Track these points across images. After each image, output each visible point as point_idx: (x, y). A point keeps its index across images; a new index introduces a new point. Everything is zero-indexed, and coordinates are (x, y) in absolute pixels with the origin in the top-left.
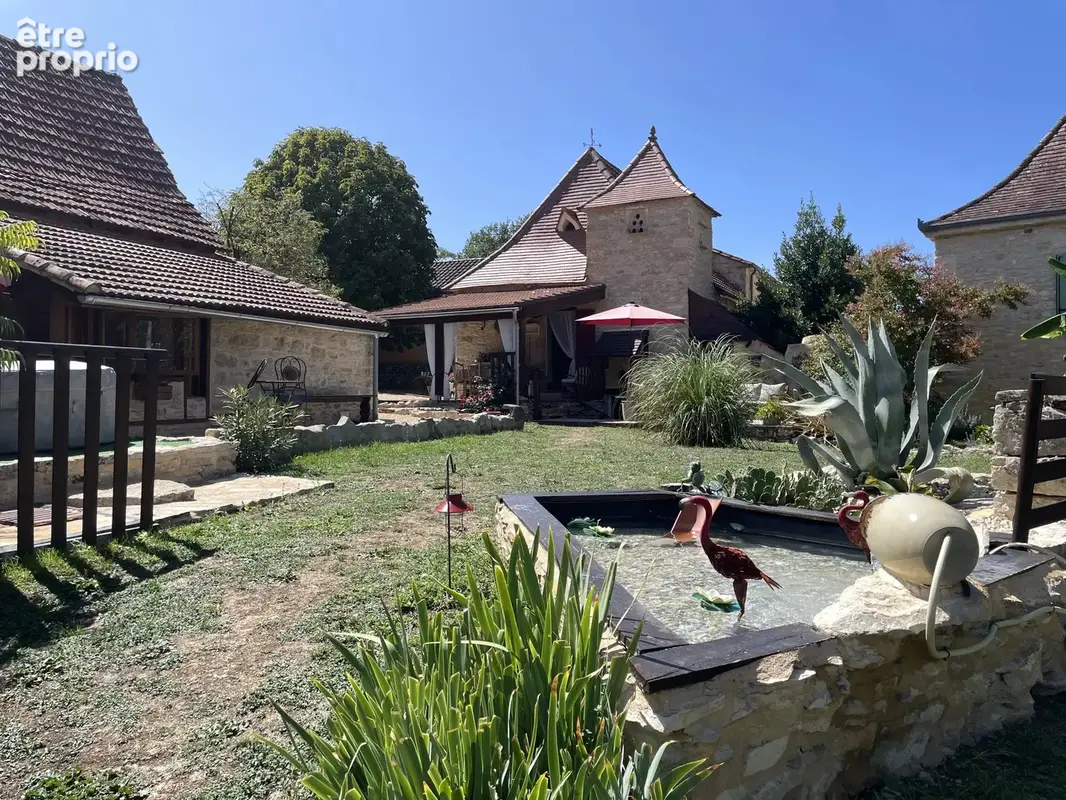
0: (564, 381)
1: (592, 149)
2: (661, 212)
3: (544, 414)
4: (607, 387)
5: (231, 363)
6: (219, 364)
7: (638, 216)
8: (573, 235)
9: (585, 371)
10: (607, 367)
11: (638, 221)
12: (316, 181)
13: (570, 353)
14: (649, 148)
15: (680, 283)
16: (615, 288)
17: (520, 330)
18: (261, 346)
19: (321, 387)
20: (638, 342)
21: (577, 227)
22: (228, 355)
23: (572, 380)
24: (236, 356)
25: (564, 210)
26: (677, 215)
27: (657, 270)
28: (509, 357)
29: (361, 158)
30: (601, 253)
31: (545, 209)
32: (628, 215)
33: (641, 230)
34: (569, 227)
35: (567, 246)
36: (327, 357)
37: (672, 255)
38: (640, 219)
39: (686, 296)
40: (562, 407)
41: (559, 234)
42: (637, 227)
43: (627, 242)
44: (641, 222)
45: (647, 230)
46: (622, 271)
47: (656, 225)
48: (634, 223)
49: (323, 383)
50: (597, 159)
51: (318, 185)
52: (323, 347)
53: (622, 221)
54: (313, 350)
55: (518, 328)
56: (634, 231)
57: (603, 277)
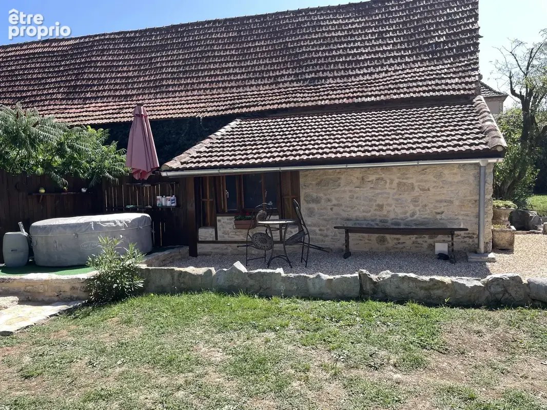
5: (317, 201)
6: (308, 202)
18: (342, 185)
19: (410, 219)
22: (314, 195)
24: (321, 195)
36: (417, 189)
49: (413, 214)
52: (410, 181)
54: (399, 184)
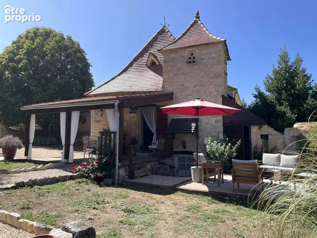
0: (149, 146)
1: (165, 26)
2: (205, 51)
3: (136, 175)
4: (175, 150)
7: (192, 54)
8: (155, 67)
9: (163, 141)
10: (174, 139)
11: (192, 57)
12: (33, 47)
13: (153, 130)
14: (196, 22)
15: (218, 91)
16: (179, 94)
17: (120, 116)
20: (194, 125)
21: (157, 64)
23: (154, 147)
25: (150, 54)
26: (215, 53)
27: (203, 84)
28: (112, 135)
29: (57, 38)
30: (171, 75)
31: (141, 55)
32: (186, 54)
33: (194, 62)
34: (153, 63)
35: (152, 73)
37: (212, 75)
38: (193, 56)
39: (221, 99)
40: (148, 166)
41: (148, 67)
42: (192, 60)
43: (186, 68)
44: (194, 58)
45: (197, 61)
46: (183, 85)
47: (202, 59)
48: (190, 58)
50: (167, 31)
51: (35, 49)
53: (183, 57)
55: (118, 115)
56: (190, 62)
57: (172, 88)
